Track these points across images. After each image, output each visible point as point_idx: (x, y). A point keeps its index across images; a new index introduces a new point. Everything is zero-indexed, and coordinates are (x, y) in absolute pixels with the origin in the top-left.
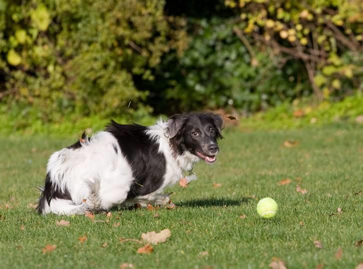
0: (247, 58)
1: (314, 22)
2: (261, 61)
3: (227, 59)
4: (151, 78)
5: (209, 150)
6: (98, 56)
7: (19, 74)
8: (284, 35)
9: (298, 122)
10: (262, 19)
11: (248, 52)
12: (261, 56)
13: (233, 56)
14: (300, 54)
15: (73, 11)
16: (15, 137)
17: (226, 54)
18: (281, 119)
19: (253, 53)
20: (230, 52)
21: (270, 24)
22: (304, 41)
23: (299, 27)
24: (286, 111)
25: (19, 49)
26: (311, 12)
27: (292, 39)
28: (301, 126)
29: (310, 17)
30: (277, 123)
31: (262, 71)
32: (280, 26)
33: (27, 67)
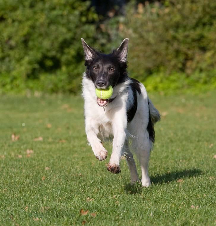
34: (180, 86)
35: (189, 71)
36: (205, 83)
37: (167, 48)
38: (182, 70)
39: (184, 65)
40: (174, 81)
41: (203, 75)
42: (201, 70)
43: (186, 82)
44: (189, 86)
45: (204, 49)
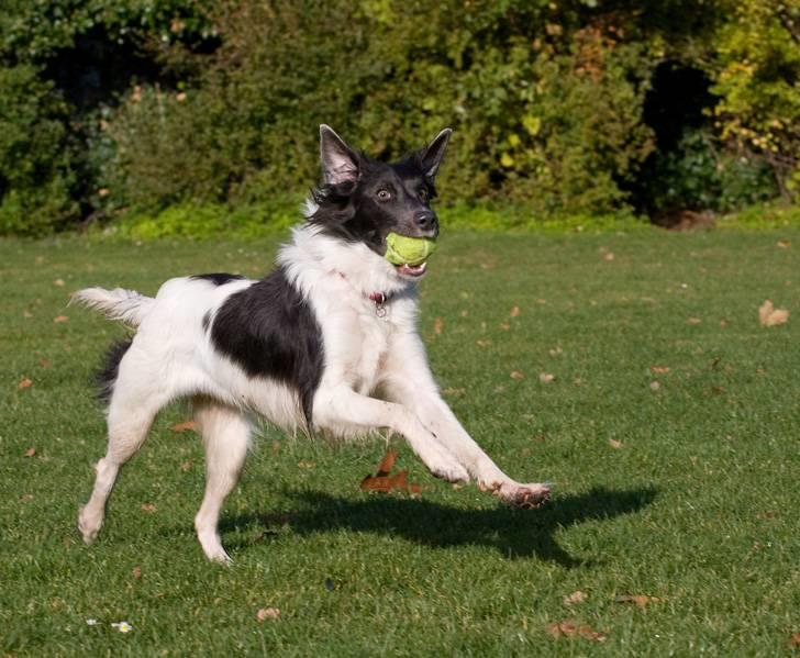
0: (712, 162)
1: (784, 131)
2: (726, 166)
3: (695, 164)
4: (634, 180)
5: (417, 223)
6: (579, 158)
7: (512, 175)
8: (756, 142)
9: (773, 224)
10: (736, 127)
11: (714, 158)
12: (727, 160)
13: (700, 161)
14: (771, 160)
15: (561, 115)
16: (512, 232)
17: (693, 159)
18: (757, 220)
19: (718, 158)
20: (697, 157)
21: (744, 132)
22: (775, 149)
23: (770, 136)
24: (759, 213)
25: (511, 152)
26: (781, 122)
27: (764, 146)
28: (777, 227)
29: (780, 126)
30: (753, 224)
31: (727, 175)
32: (753, 134)
33: (519, 167)
34: (220, 225)
35: (233, 201)
36: (265, 220)
37: (198, 162)
38: (222, 199)
39: (226, 189)
40: (209, 218)
41: (259, 207)
42: (254, 200)
43: (229, 219)
44: (236, 224)
45: (260, 164)
